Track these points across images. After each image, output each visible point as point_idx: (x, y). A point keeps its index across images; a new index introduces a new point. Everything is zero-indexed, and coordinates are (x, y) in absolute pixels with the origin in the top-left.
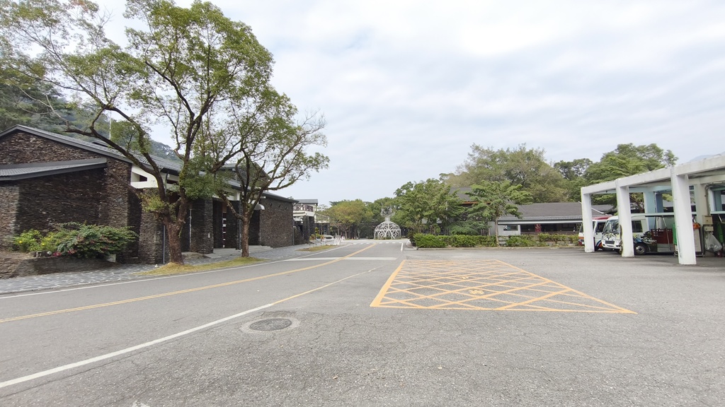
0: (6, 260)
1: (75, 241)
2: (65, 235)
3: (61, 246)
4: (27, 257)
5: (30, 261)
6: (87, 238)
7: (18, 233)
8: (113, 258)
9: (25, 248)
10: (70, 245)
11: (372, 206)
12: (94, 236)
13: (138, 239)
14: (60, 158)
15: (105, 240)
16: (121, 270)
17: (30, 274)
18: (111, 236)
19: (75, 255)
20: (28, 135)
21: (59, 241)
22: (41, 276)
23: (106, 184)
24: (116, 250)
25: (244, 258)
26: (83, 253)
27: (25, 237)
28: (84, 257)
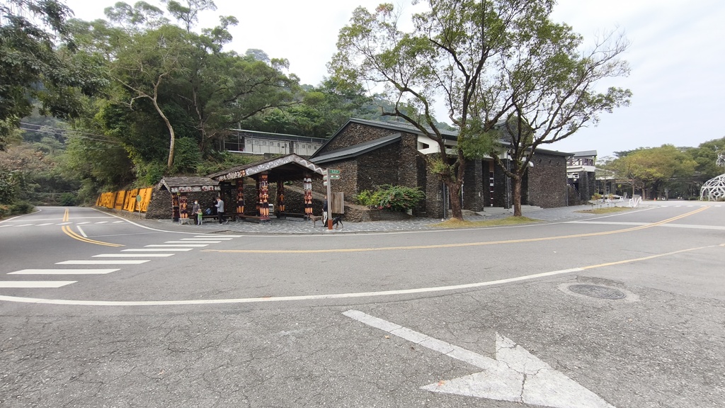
0: (356, 210)
1: (389, 198)
2: (383, 194)
3: (382, 202)
4: (365, 208)
5: (368, 211)
6: (396, 196)
7: (359, 192)
8: (410, 212)
9: (363, 203)
10: (386, 201)
11: (694, 153)
12: (399, 194)
13: (425, 197)
14: (373, 137)
15: (406, 197)
16: (417, 222)
17: (368, 220)
18: (409, 194)
19: (389, 208)
20: (356, 124)
21: (381, 198)
22: (374, 222)
23: (401, 154)
24: (413, 206)
25: (517, 217)
26: (394, 207)
27: (363, 196)
28: (394, 210)
